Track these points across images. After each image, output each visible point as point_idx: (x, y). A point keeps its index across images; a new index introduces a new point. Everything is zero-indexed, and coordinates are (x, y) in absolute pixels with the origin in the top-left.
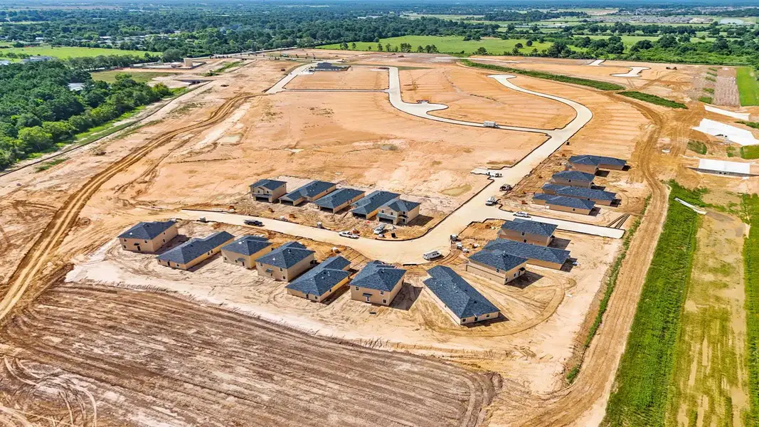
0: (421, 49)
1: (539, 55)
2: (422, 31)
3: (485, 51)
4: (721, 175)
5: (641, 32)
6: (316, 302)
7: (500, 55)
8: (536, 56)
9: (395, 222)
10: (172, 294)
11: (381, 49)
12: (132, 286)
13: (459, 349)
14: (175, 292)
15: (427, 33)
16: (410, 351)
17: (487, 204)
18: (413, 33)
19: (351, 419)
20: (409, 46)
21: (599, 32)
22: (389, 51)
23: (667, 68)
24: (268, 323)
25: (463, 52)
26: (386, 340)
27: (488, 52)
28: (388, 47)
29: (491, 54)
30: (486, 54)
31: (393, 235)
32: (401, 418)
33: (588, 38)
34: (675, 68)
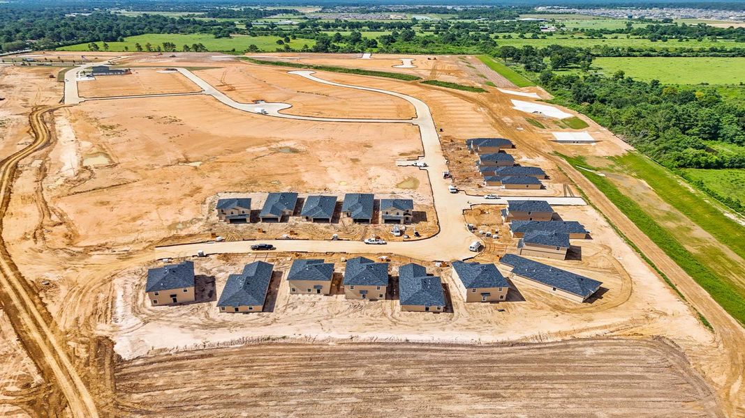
0: (187, 48)
1: (311, 51)
2: (161, 29)
3: (257, 49)
4: (575, 144)
5: (367, 28)
6: (439, 313)
7: (272, 52)
8: (307, 51)
9: (402, 222)
10: (282, 341)
11: (141, 49)
12: (224, 343)
13: (609, 323)
14: (284, 338)
15: (168, 31)
16: (577, 336)
17: (452, 192)
18: (151, 31)
19: (616, 412)
20: (173, 46)
21: (332, 28)
22: (150, 50)
23: (429, 59)
24: (423, 344)
25: (234, 50)
26: (546, 332)
27: (260, 48)
28: (148, 46)
29: (264, 51)
30: (259, 52)
31: (417, 234)
32: (650, 397)
33: (339, 34)
34: (435, 59)
